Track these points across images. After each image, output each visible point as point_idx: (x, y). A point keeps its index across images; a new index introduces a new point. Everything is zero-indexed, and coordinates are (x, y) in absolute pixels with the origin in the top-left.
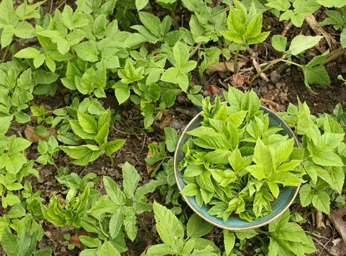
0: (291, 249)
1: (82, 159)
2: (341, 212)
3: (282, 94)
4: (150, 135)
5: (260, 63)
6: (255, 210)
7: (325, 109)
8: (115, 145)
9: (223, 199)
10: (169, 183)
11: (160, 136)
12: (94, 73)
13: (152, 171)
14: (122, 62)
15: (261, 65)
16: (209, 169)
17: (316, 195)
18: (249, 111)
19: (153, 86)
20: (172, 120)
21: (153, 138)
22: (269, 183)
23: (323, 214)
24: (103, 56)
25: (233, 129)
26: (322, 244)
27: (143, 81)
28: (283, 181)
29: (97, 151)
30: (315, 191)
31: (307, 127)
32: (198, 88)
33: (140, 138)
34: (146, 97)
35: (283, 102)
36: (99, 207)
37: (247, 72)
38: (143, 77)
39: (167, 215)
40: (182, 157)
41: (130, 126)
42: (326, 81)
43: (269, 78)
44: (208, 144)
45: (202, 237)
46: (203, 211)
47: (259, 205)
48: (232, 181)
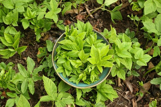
0: (107, 96)
1: (6, 55)
2: (129, 79)
3: (100, 24)
4: (38, 44)
5: (90, 9)
6: (91, 79)
7: (120, 31)
8: (22, 49)
9: (76, 74)
10: (49, 66)
11: (44, 44)
12: (12, 15)
13: (40, 61)
14: (26, 9)
15: (90, 11)
16: (69, 60)
17: (119, 71)
18: (87, 32)
19: (41, 20)
20: (49, 37)
21: (40, 45)
22: (98, 66)
23: (121, 79)
24: (16, 6)
25: (80, 41)
26: (120, 94)
27: (36, 18)
28: (104, 65)
29: (14, 52)
30: (118, 69)
31: (115, 39)
32: (61, 21)
33: (34, 45)
34: (37, 26)
35: (100, 28)
36: (16, 79)
37: (83, 14)
38: (36, 16)
39: (49, 82)
40: (56, 54)
41: (29, 39)
42: (120, 18)
43: (94, 16)
44: (68, 48)
45: (66, 92)
46: (66, 79)
47: (93, 76)
48: (80, 65)
